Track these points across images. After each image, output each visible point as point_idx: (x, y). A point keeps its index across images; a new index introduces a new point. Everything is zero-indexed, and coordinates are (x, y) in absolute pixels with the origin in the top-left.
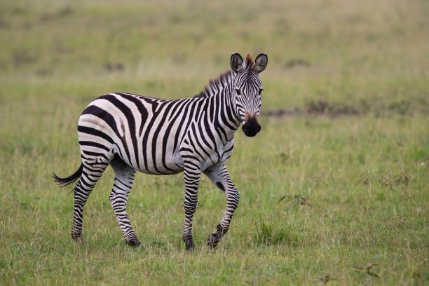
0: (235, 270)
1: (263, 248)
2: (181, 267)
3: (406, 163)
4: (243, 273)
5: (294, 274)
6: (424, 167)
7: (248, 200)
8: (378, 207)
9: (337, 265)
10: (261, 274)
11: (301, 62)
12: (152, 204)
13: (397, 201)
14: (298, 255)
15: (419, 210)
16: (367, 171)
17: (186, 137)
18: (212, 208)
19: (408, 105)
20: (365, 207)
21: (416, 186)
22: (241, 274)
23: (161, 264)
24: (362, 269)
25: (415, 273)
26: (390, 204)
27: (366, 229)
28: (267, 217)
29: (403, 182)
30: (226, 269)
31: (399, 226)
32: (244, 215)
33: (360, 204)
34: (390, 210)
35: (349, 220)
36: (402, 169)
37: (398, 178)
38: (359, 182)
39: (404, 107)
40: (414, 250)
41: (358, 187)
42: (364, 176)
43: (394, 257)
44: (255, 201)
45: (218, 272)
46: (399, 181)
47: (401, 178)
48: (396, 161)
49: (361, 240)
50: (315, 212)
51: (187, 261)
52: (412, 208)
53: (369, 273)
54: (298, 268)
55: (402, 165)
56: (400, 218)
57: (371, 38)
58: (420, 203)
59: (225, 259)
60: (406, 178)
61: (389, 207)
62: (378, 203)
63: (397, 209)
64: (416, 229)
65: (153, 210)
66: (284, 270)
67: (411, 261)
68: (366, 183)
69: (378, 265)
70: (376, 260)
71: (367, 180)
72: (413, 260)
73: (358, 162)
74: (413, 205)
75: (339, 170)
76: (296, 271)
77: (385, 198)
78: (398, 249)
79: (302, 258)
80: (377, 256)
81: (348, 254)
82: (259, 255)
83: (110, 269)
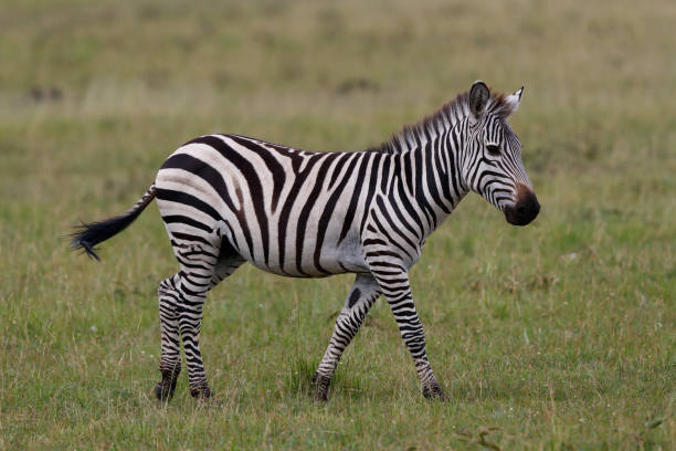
0: (254, 438)
1: (300, 400)
2: (162, 434)
3: (544, 253)
4: (268, 443)
5: (353, 445)
6: (577, 262)
7: (276, 319)
8: (497, 330)
9: (428, 428)
10: (298, 444)
11: (363, 84)
12: (113, 326)
13: (530, 319)
14: (361, 413)
15: (568, 335)
16: (477, 269)
17: (370, 220)
18: (215, 333)
19: (548, 154)
20: (474, 331)
21: (564, 293)
22: (264, 445)
23: (129, 429)
24: (471, 436)
25: (563, 444)
26: (517, 323)
27: (477, 369)
28: (308, 348)
29: (539, 287)
30: (238, 437)
31: (534, 362)
32: (269, 344)
33: (467, 325)
34: (517, 334)
35: (447, 353)
36: (539, 265)
37: (532, 280)
38: (464, 288)
39: (540, 158)
40: (560, 404)
41: (462, 296)
42: (471, 277)
43: (526, 416)
44: (287, 321)
45: (225, 442)
46: (534, 284)
47: (536, 280)
48: (527, 251)
49: (468, 385)
50: (389, 339)
51: (171, 422)
52: (557, 331)
53: (483, 443)
54: (360, 434)
55: (538, 258)
56: (536, 348)
57: (482, 41)
58: (570, 324)
59: (236, 418)
60: (545, 281)
61: (517, 330)
62: (495, 323)
63: (530, 333)
64: (564, 368)
65: (114, 337)
66: (336, 438)
67: (556, 422)
68: (476, 289)
69: (497, 429)
70: (494, 421)
71: (477, 283)
72: (559, 421)
73: (462, 253)
74: (558, 326)
75: (430, 267)
76: (359, 440)
77: (508, 316)
78: (533, 402)
79: (368, 417)
80: (496, 414)
81: (446, 411)
82: (295, 412)
83: (40, 438)
